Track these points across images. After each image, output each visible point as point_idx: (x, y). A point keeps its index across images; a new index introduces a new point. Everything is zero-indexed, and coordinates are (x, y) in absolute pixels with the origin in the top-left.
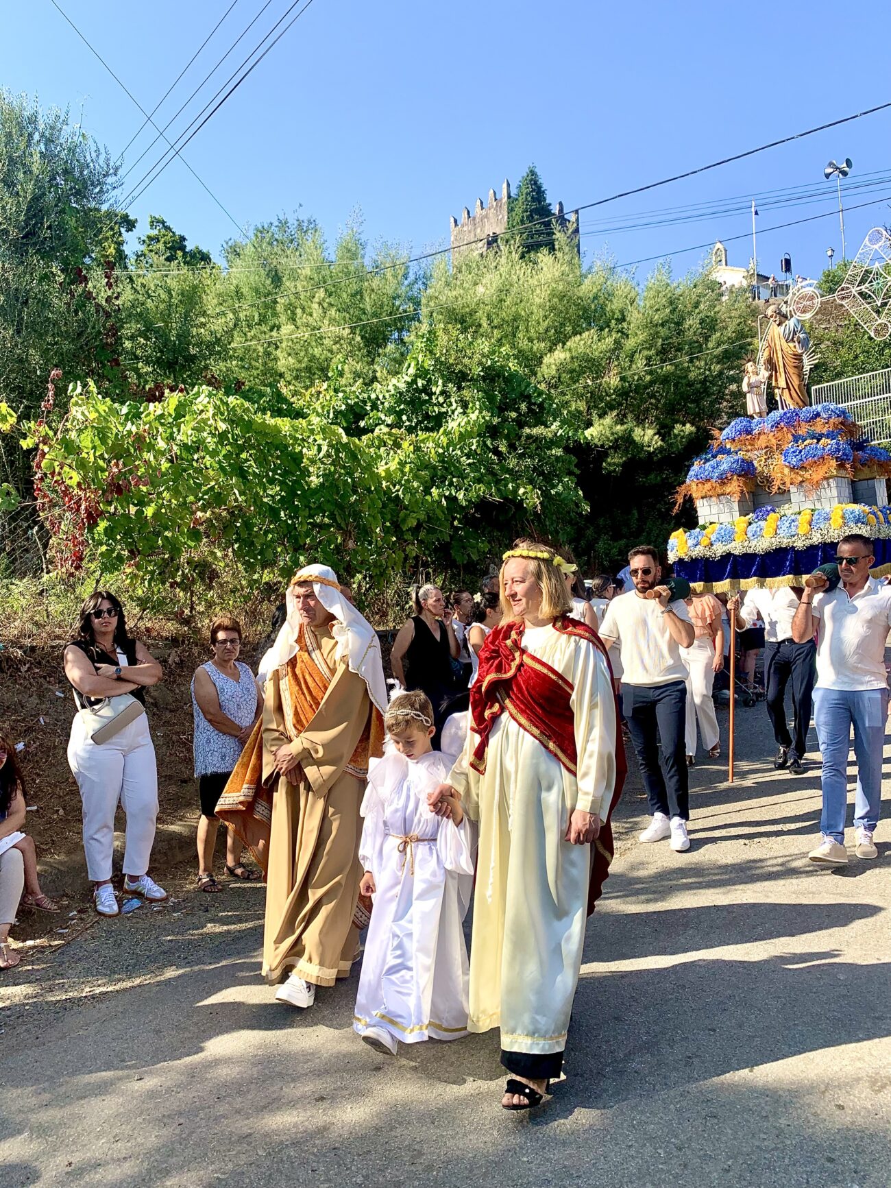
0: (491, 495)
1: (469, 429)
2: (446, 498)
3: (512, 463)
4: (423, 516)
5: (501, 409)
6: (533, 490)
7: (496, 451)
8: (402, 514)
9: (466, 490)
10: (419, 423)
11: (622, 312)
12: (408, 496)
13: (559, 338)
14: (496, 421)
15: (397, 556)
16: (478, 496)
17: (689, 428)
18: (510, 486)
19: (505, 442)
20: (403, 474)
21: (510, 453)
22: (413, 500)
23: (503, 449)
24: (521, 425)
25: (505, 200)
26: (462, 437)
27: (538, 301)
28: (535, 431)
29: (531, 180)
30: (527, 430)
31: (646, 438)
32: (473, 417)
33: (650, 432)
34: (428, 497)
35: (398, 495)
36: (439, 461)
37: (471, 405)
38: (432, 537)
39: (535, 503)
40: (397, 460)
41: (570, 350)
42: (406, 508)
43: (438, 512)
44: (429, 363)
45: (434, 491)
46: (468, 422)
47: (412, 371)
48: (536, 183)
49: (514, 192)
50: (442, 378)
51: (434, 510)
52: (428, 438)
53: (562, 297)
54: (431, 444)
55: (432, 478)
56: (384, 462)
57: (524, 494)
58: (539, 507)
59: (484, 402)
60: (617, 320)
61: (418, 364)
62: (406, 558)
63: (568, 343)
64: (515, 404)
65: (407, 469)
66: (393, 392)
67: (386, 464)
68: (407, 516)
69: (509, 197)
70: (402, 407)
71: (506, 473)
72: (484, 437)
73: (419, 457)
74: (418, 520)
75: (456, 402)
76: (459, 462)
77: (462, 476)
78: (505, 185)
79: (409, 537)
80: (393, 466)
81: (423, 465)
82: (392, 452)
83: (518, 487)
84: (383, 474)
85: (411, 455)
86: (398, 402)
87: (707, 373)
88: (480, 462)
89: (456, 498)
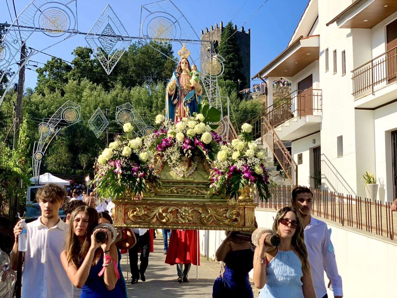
25: (221, 29)
78: (221, 23)
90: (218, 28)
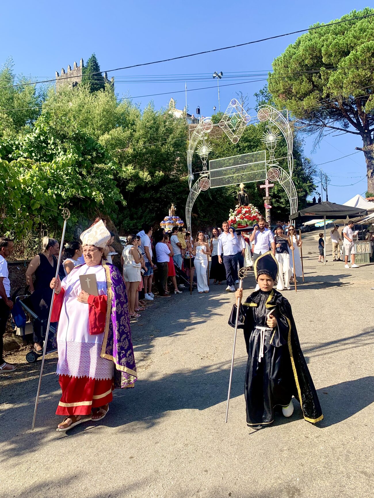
0: (79, 194)
1: (67, 162)
2: (55, 194)
3: (89, 180)
4: (43, 203)
5: (83, 154)
6: (99, 193)
7: (81, 174)
8: (32, 201)
9: (66, 191)
10: (41, 158)
11: (133, 121)
12: (35, 193)
13: (106, 129)
14: (81, 159)
15: (29, 223)
16: (72, 195)
17: (161, 173)
18: (88, 191)
19: (85, 170)
20: (33, 181)
21: (88, 176)
22: (38, 195)
23: (84, 173)
24: (93, 163)
25: (81, 67)
26: (64, 165)
27: (97, 112)
28: (100, 166)
29: (93, 60)
30: (96, 165)
31: (145, 176)
32: (69, 156)
33: (146, 174)
34: (46, 194)
35: (30, 192)
36: (52, 176)
37: (68, 151)
38: (48, 214)
39: (100, 200)
40: (29, 174)
41: (111, 135)
42: (34, 198)
43: (51, 201)
44: (46, 129)
45: (49, 190)
46: (67, 159)
47: (38, 131)
48: (95, 62)
49: (85, 65)
50: (53, 137)
51: (49, 200)
52: (46, 165)
53: (107, 111)
54: (47, 168)
55: (48, 185)
56: (22, 175)
57: (95, 195)
58: (103, 201)
59: (74, 150)
60: (131, 124)
61: (41, 128)
62: (34, 225)
63: (110, 132)
64: (90, 152)
65: (35, 179)
66: (27, 141)
67: (24, 176)
68: (34, 203)
69: (83, 66)
70: (32, 149)
71: (86, 184)
72: (75, 166)
73: (41, 174)
74: (41, 205)
75: (60, 148)
76: (62, 177)
77: (64, 184)
78: (81, 61)
79: (36, 213)
80: (27, 177)
81: (43, 177)
82: (26, 170)
83: (92, 192)
84: (22, 181)
85: (37, 172)
86: (30, 146)
87: (169, 151)
88: (73, 178)
89: (61, 195)
90: (77, 67)
